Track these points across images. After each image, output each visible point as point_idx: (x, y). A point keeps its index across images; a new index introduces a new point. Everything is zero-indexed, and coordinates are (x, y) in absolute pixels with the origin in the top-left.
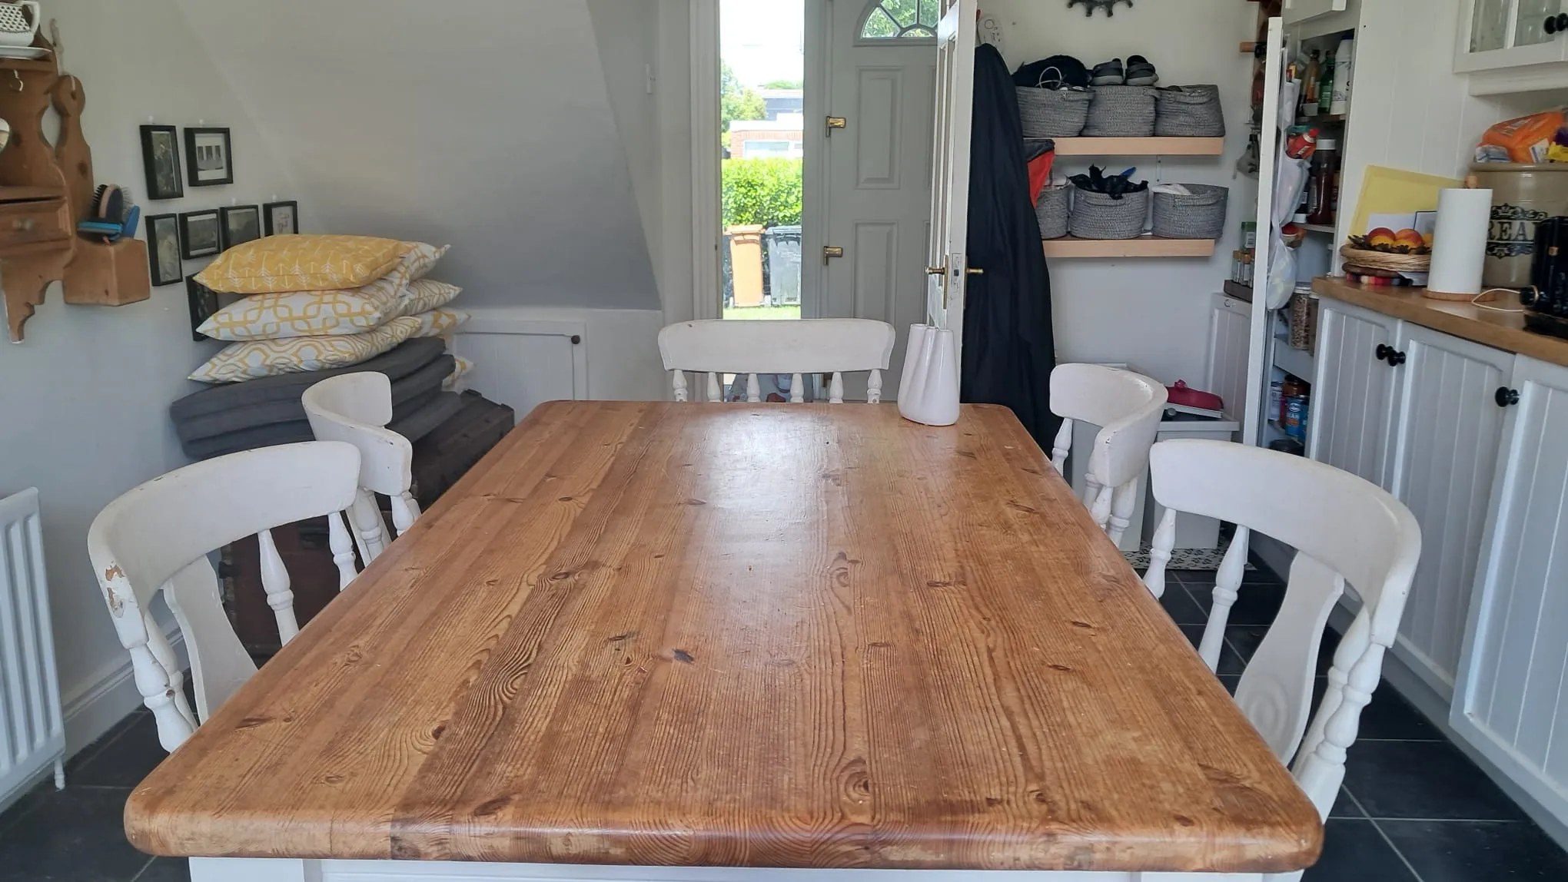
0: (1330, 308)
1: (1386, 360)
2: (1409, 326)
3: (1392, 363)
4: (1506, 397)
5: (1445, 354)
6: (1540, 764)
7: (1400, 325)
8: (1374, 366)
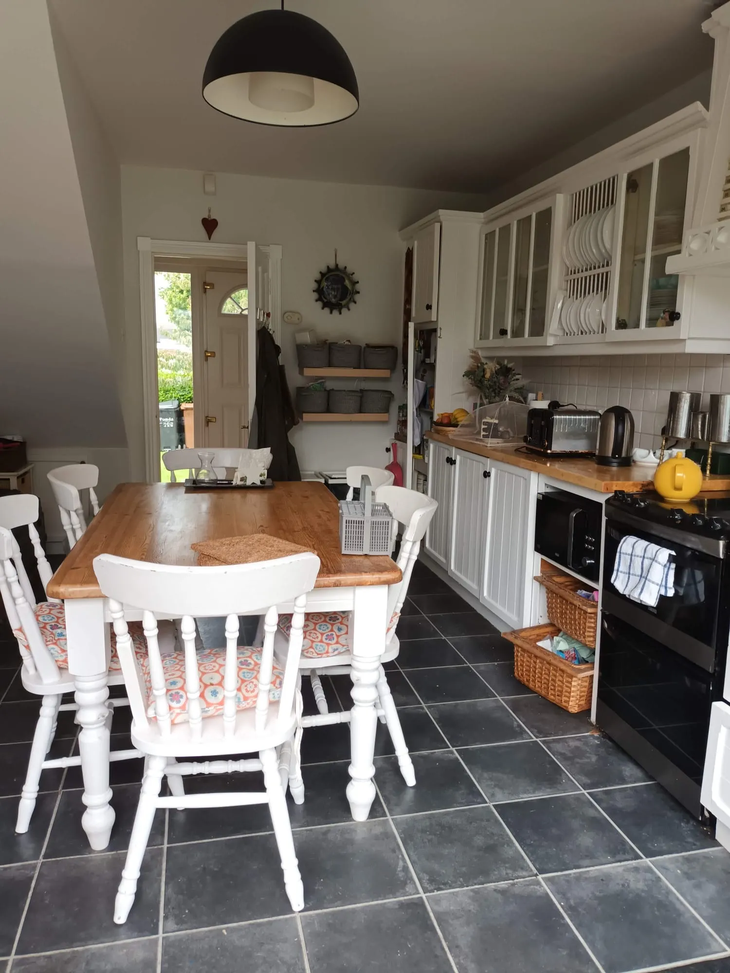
0: (432, 443)
1: (449, 463)
2: (456, 449)
3: (451, 464)
4: (487, 475)
5: (468, 460)
6: (497, 602)
7: (454, 448)
8: (447, 465)
